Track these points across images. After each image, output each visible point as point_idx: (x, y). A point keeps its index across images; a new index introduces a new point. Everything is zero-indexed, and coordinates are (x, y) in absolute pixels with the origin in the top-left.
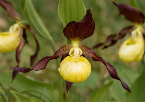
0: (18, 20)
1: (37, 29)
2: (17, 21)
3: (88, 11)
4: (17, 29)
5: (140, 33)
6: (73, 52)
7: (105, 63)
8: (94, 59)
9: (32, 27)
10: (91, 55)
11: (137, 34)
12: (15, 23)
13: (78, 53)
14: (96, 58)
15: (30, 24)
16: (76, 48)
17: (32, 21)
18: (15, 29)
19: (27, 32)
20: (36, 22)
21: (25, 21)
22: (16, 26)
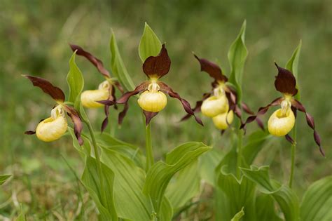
0: (107, 76)
1: (126, 86)
2: (107, 78)
3: (163, 46)
4: (107, 86)
5: (222, 90)
6: (151, 87)
7: (180, 99)
8: (171, 96)
9: (120, 84)
10: (168, 91)
11: (220, 91)
12: (105, 80)
13: (156, 87)
14: (172, 94)
15: (119, 82)
16: (154, 83)
17: (122, 78)
18: (104, 86)
19: (116, 89)
20: (125, 78)
21: (115, 79)
22: (106, 83)
